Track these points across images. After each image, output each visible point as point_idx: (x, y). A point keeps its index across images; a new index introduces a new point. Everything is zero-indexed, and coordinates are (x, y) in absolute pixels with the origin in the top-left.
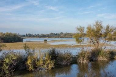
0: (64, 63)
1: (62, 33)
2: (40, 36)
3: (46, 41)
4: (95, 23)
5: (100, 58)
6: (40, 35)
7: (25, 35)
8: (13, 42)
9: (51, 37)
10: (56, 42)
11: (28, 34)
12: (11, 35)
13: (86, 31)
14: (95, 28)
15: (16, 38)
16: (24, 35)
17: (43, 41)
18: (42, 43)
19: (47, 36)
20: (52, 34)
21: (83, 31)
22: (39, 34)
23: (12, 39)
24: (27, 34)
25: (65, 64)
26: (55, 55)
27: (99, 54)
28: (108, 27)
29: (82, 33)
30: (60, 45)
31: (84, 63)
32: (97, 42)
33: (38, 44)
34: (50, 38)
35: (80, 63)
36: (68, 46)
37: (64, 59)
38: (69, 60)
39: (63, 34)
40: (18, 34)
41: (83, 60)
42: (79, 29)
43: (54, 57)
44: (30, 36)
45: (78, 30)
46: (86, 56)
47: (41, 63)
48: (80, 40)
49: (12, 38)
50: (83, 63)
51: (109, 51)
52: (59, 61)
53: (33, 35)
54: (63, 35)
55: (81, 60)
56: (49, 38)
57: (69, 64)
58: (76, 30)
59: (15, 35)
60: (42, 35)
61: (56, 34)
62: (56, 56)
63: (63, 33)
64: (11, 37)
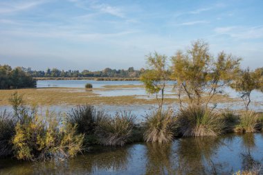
0: (111, 141)
1: (131, 70)
2: (81, 75)
3: (89, 86)
4: (191, 48)
5: (200, 131)
6: (80, 72)
7: (46, 71)
8: (11, 87)
9: (104, 78)
10: (113, 90)
11: (51, 69)
12: (7, 72)
13: (169, 65)
14: (191, 60)
15: (20, 79)
16: (44, 73)
17: (83, 86)
18: (80, 91)
19: (97, 76)
20: (108, 70)
21: (163, 66)
22: (78, 71)
23: (10, 81)
24: (49, 70)
25: (114, 143)
26: (92, 121)
27: (198, 122)
28: (221, 58)
29: (160, 69)
30: (118, 97)
31: (160, 141)
32: (197, 93)
33: (69, 94)
34: (103, 80)
35: (150, 142)
36: (138, 100)
37: (112, 131)
38: (123, 135)
39: (134, 71)
40: (29, 69)
41: (158, 135)
42: (153, 61)
43: (89, 125)
44: (56, 75)
45: (150, 63)
46: (165, 126)
47: (49, 139)
48: (155, 88)
49: (10, 78)
50: (157, 141)
51: (223, 114)
52: (99, 135)
53: (65, 71)
54: (134, 74)
55: (152, 136)
56: (99, 80)
57: (122, 143)
58: (146, 63)
59: (17, 71)
60: (85, 74)
61: (119, 72)
62: (94, 125)
63: (135, 69)
64: (6, 76)
